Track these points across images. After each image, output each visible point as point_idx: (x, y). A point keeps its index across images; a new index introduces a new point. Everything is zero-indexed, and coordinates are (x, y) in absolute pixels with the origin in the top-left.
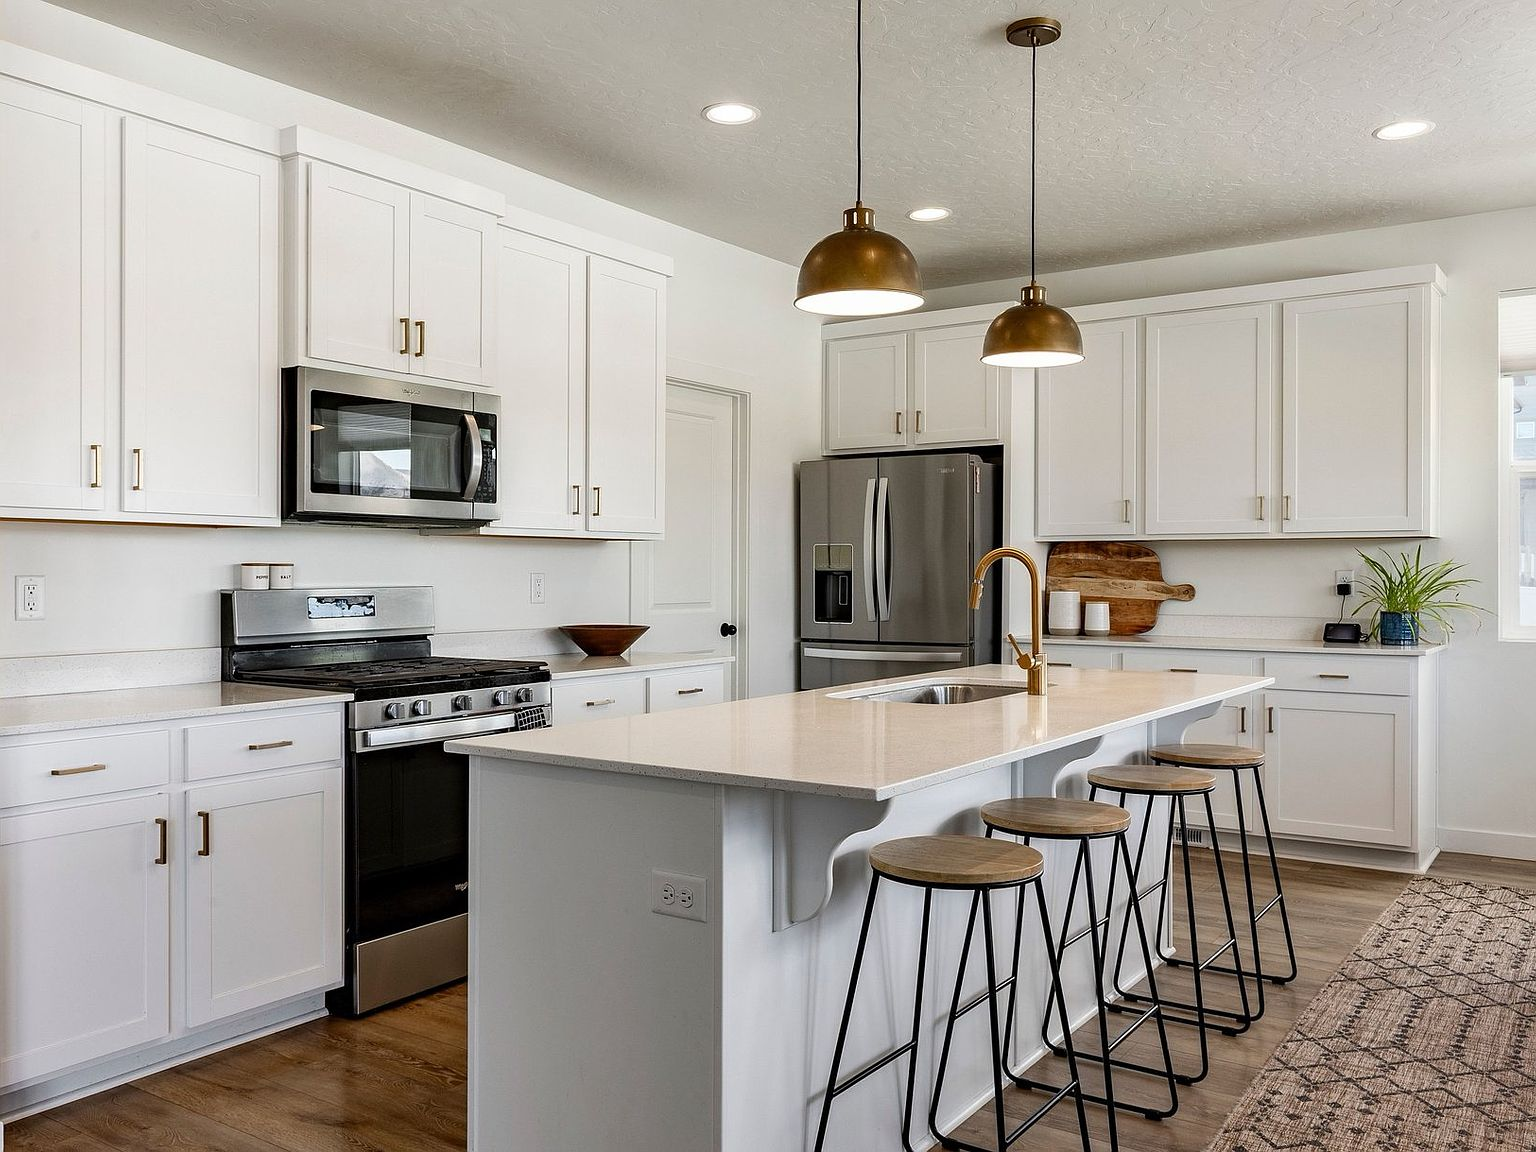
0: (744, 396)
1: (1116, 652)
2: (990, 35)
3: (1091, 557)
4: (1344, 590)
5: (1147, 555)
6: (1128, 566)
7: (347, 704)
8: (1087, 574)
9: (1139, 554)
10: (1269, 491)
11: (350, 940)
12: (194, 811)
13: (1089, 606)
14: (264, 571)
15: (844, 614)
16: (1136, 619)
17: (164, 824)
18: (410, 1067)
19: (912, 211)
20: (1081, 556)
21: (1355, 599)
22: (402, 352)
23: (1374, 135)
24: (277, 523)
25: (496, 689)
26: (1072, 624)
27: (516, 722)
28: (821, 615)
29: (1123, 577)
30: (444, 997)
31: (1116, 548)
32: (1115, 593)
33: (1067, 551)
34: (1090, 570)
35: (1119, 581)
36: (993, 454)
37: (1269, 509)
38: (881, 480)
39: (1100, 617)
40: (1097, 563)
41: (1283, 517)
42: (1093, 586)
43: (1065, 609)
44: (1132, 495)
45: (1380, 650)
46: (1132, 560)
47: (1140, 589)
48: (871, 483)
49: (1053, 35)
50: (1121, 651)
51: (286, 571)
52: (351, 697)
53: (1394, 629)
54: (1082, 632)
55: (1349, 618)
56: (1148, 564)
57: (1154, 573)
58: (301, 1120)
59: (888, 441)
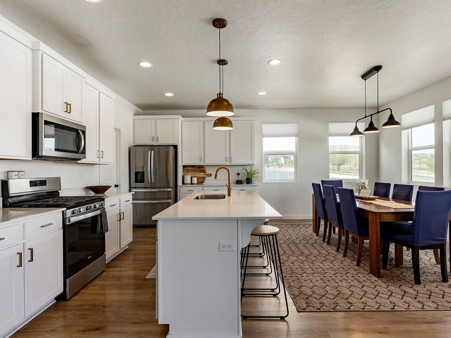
0: (119, 130)
1: (202, 187)
2: (213, 62)
3: (192, 168)
4: (238, 174)
5: (203, 168)
6: (199, 170)
7: (63, 211)
8: (191, 172)
9: (201, 168)
10: (228, 156)
11: (65, 279)
12: (27, 248)
13: (193, 178)
14: (17, 173)
15: (142, 181)
16: (201, 181)
17: (21, 254)
18: (100, 308)
19: (165, 94)
20: (190, 168)
21: (240, 176)
22: (65, 112)
23: (257, 93)
24: (31, 159)
25: (95, 204)
26: (189, 182)
27: (101, 212)
28: (136, 181)
29: (198, 172)
30: (88, 288)
31: (197, 167)
32: (197, 176)
33: (187, 167)
34: (192, 171)
35: (197, 173)
36: (175, 147)
37: (228, 159)
38: (152, 151)
39: (195, 180)
40: (193, 169)
41: (231, 161)
42: (193, 174)
43: (188, 179)
44: (202, 156)
45: (246, 185)
46: (200, 169)
47: (201, 175)
48: (149, 152)
49: (226, 64)
50: (203, 187)
51: (23, 173)
52: (65, 209)
53: (249, 181)
54: (191, 183)
55: (240, 179)
56: (203, 170)
57: (204, 171)
58: (83, 332)
59: (151, 143)
